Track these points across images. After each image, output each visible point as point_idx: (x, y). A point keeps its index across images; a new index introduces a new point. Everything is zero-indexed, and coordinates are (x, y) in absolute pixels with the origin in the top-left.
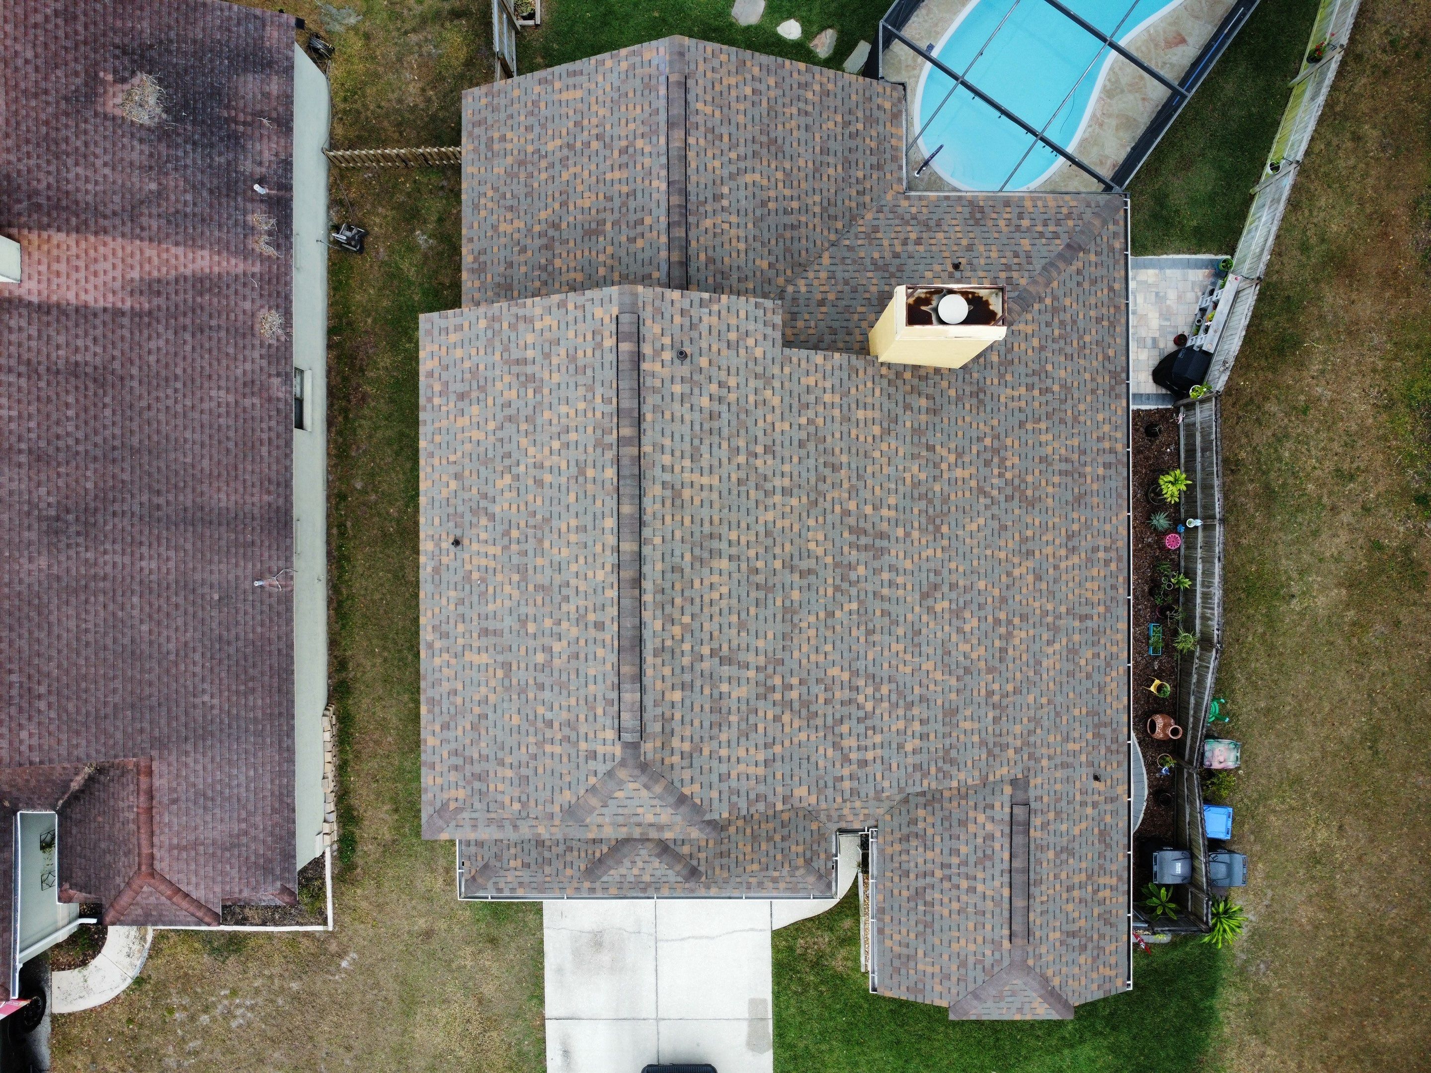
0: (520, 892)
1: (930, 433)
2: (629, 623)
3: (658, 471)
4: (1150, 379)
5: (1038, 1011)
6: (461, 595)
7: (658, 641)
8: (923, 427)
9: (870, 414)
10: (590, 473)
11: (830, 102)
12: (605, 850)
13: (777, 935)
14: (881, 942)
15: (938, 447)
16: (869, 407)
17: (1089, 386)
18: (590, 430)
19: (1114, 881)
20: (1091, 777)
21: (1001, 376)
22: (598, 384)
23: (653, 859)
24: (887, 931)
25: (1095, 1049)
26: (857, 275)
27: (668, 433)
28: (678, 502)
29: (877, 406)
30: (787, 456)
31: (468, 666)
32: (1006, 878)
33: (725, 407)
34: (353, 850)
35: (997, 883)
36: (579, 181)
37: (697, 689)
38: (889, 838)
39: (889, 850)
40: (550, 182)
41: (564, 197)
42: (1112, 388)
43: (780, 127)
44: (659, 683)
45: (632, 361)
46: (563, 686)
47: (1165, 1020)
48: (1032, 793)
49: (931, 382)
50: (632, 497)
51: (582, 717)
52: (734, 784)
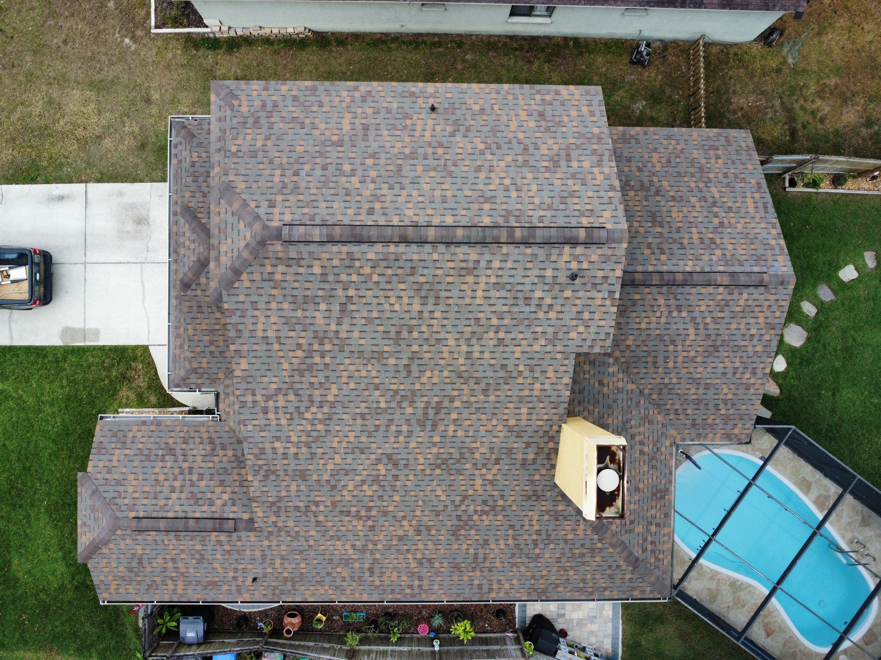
0: (174, 161)
1: (508, 461)
2: (373, 232)
3: (488, 257)
4: (537, 613)
5: (83, 537)
6: (394, 112)
7: (359, 256)
8: (513, 456)
9: (524, 417)
10: (487, 206)
11: (742, 391)
12: (203, 221)
13: (146, 349)
14: (136, 423)
15: (497, 467)
16: (529, 417)
17: (537, 574)
18: (519, 206)
19: (180, 592)
20: (255, 576)
21: (547, 512)
22: (554, 213)
23: (197, 256)
24: (144, 428)
25: (62, 574)
26: (620, 409)
27: (516, 265)
28: (463, 272)
29: (530, 423)
30: (496, 355)
31: (341, 115)
32: (181, 515)
33: (533, 309)
34: (209, 48)
35: (177, 508)
36: (690, 209)
37: (322, 286)
38: (212, 430)
39: (203, 429)
40: (688, 189)
41: (679, 199)
42: (535, 590)
43: (726, 354)
44: (327, 256)
45: (571, 238)
46: (325, 184)
47: (82, 624)
48: (243, 534)
49: (545, 462)
50: (469, 237)
51: (301, 197)
52: (249, 313)
